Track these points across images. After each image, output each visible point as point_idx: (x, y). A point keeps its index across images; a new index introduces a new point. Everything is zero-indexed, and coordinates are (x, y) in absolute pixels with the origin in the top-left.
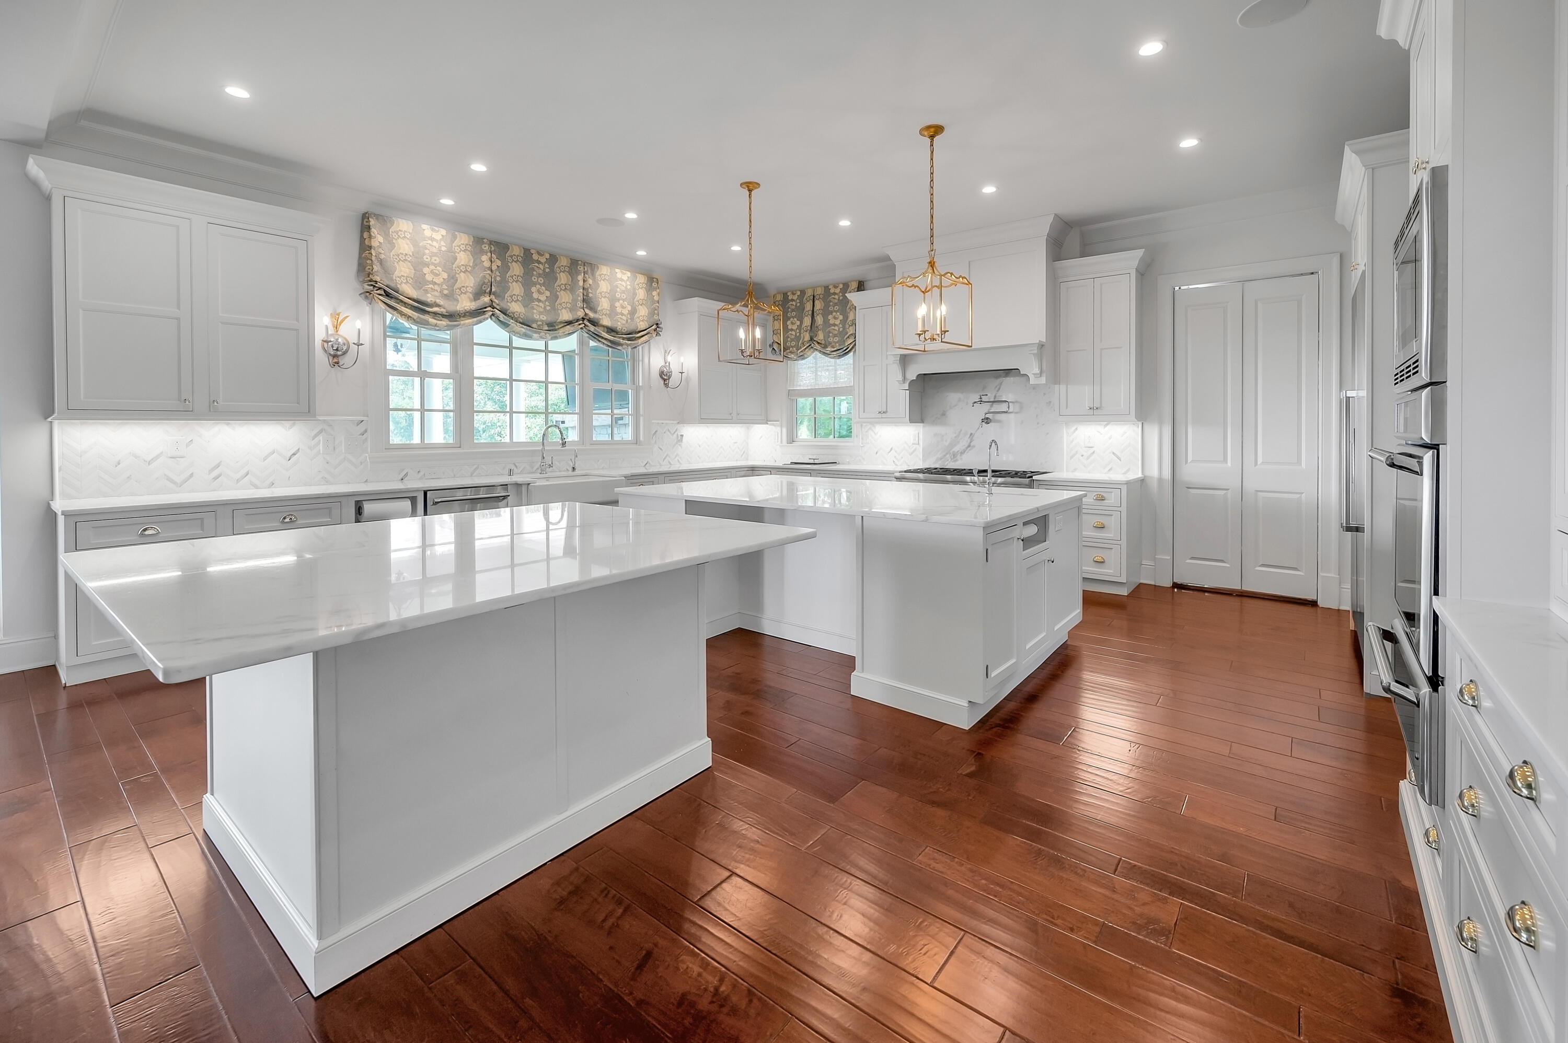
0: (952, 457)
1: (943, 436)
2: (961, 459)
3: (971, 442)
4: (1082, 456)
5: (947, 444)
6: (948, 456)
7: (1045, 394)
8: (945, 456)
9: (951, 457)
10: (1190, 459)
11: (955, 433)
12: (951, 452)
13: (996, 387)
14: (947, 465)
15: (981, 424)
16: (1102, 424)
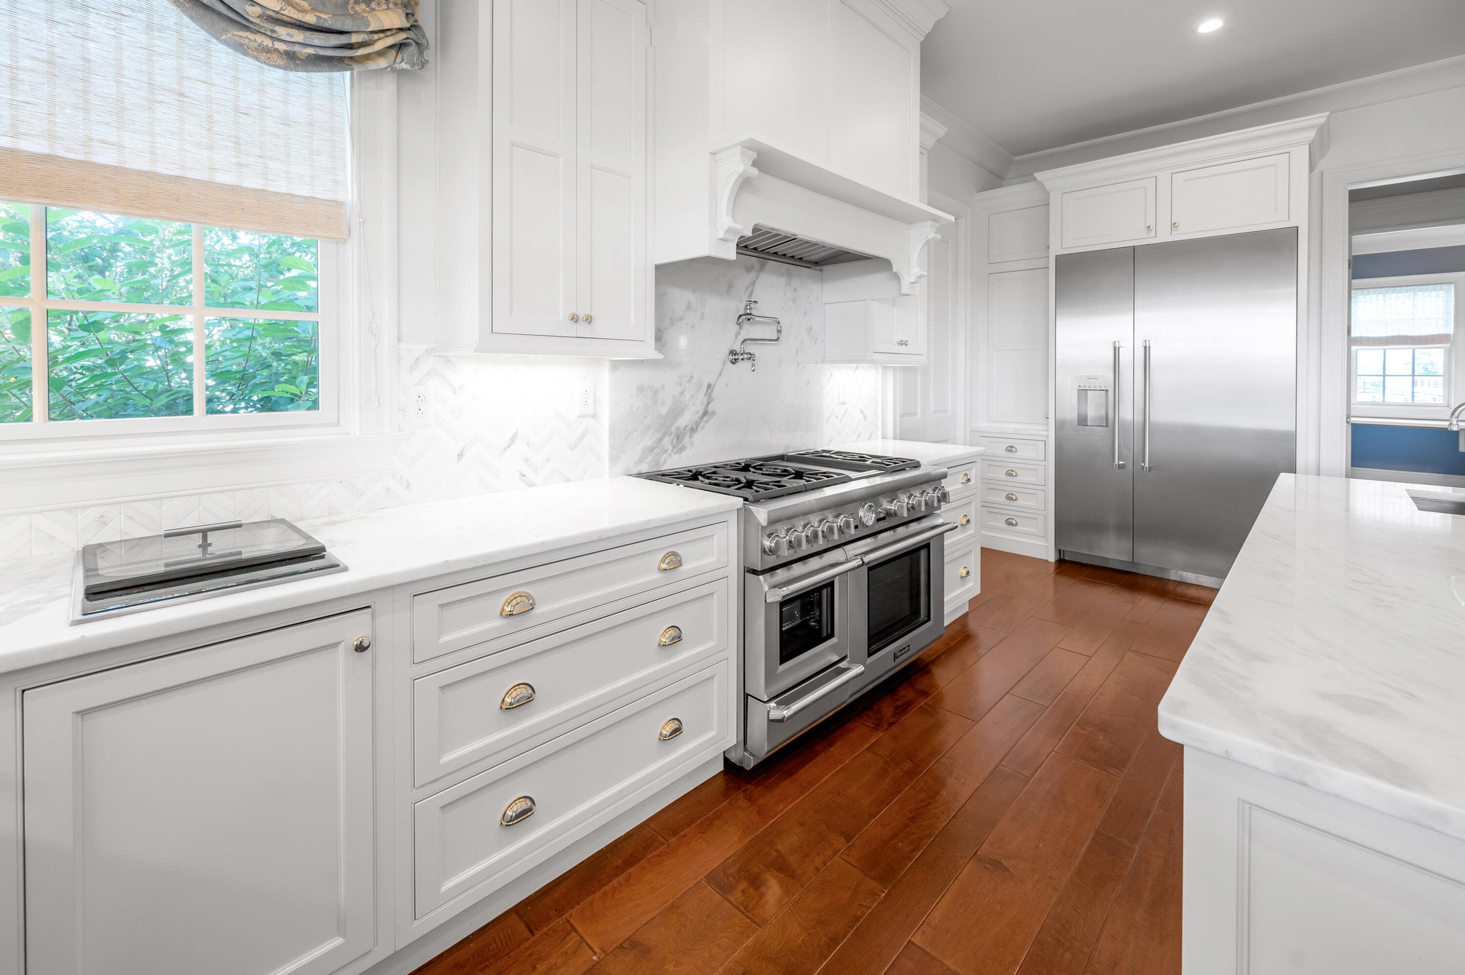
0: (675, 442)
2: (692, 444)
3: (708, 404)
5: (664, 411)
6: (666, 440)
8: (660, 440)
9: (672, 443)
11: (681, 385)
12: (673, 430)
13: (747, 288)
15: (724, 364)
16: (855, 365)
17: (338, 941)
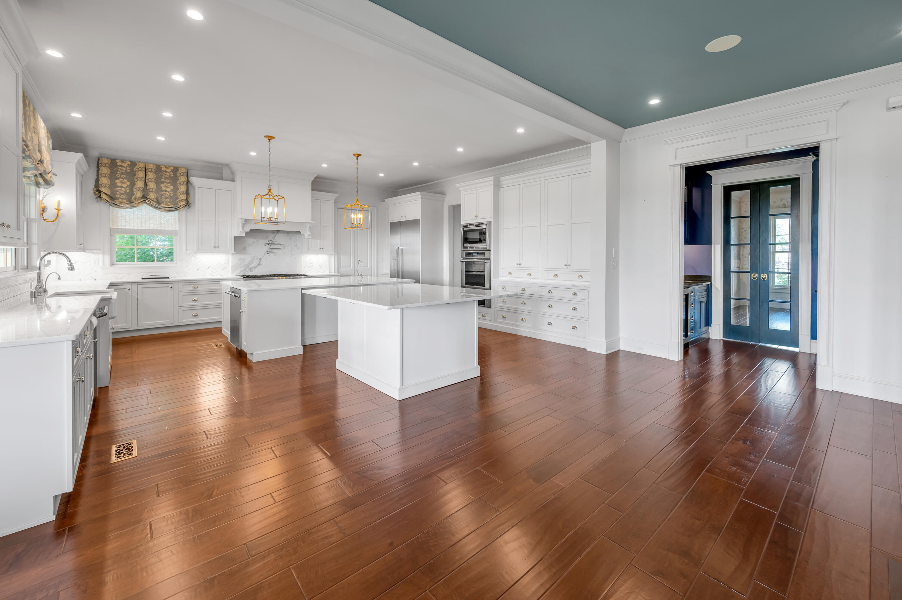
1: (244, 260)
2: (255, 270)
3: (260, 262)
4: (309, 267)
5: (247, 263)
6: (247, 269)
7: (294, 242)
8: (245, 269)
9: (249, 270)
10: (342, 266)
11: (251, 258)
12: (249, 267)
13: (273, 237)
14: (247, 273)
15: (265, 254)
16: (316, 254)
17: (169, 321)
